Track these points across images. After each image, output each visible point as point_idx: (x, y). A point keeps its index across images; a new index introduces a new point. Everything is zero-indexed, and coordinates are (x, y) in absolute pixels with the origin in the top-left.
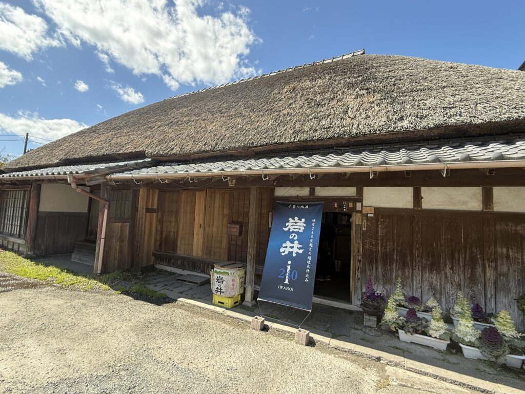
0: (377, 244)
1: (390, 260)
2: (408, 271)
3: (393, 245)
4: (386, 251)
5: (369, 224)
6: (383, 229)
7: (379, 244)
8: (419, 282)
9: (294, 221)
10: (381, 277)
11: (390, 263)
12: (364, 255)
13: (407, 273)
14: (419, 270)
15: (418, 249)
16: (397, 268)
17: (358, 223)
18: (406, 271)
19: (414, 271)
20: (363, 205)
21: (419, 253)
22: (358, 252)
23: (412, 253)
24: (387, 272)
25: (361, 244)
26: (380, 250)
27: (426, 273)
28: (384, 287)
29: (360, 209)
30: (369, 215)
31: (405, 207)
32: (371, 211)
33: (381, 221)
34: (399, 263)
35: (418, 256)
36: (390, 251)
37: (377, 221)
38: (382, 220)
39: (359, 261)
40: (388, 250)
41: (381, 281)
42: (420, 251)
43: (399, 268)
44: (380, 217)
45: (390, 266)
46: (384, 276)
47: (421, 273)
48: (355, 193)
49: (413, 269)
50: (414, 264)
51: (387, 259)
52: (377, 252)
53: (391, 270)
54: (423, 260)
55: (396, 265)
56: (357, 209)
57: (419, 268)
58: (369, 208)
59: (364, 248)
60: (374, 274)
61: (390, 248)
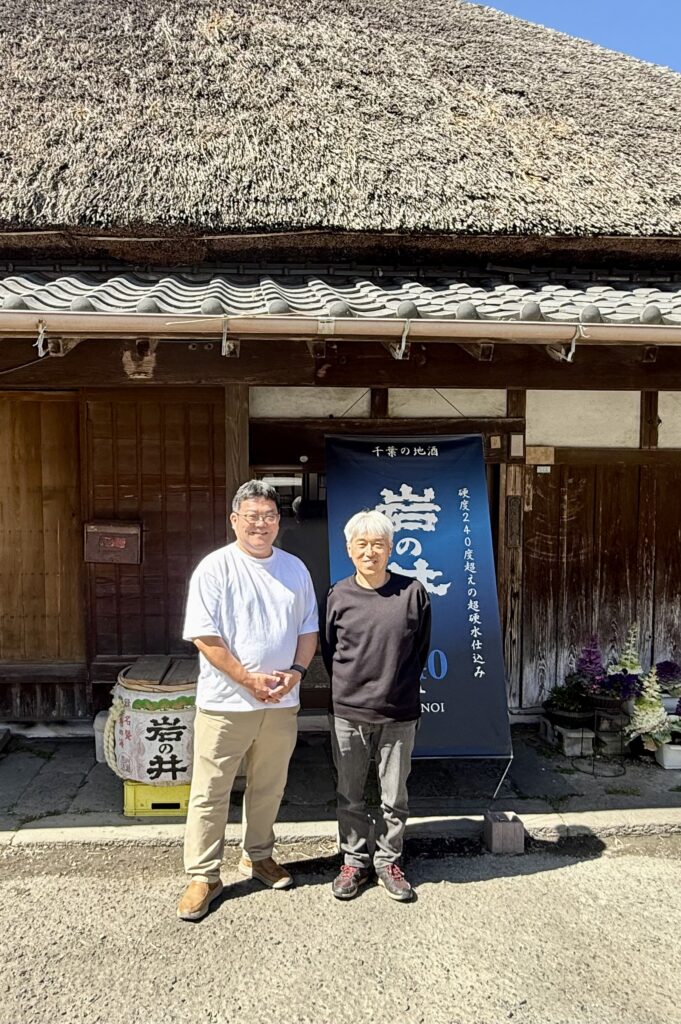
0: (558, 546)
1: (587, 581)
2: (626, 605)
3: (595, 544)
4: (579, 561)
5: (539, 493)
6: (572, 504)
7: (562, 546)
8: (648, 626)
9: (401, 499)
10: (565, 629)
11: (586, 591)
12: (527, 578)
13: (622, 608)
14: (648, 599)
15: (648, 549)
16: (602, 601)
17: (510, 493)
18: (621, 604)
19: (639, 602)
20: (527, 443)
21: (650, 557)
22: (513, 571)
23: (634, 560)
24: (578, 614)
25: (520, 550)
26: (564, 560)
27: (661, 603)
28: (571, 652)
29: (521, 454)
30: (540, 470)
31: (623, 445)
32: (547, 458)
33: (569, 485)
34: (607, 588)
35: (647, 565)
36: (587, 559)
37: (561, 484)
38: (571, 481)
39: (515, 596)
40: (582, 557)
41: (565, 638)
42: (651, 552)
43: (605, 601)
44: (567, 474)
45: (587, 597)
46: (572, 626)
47: (651, 604)
48: (505, 409)
49: (636, 598)
50: (639, 586)
51: (579, 580)
52: (558, 566)
53: (590, 609)
54: (658, 573)
55: (601, 592)
56: (514, 453)
57: (648, 593)
58: (542, 449)
59: (526, 559)
60: (551, 622)
61: (586, 554)
